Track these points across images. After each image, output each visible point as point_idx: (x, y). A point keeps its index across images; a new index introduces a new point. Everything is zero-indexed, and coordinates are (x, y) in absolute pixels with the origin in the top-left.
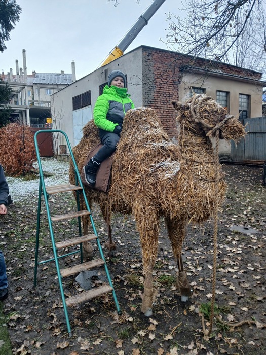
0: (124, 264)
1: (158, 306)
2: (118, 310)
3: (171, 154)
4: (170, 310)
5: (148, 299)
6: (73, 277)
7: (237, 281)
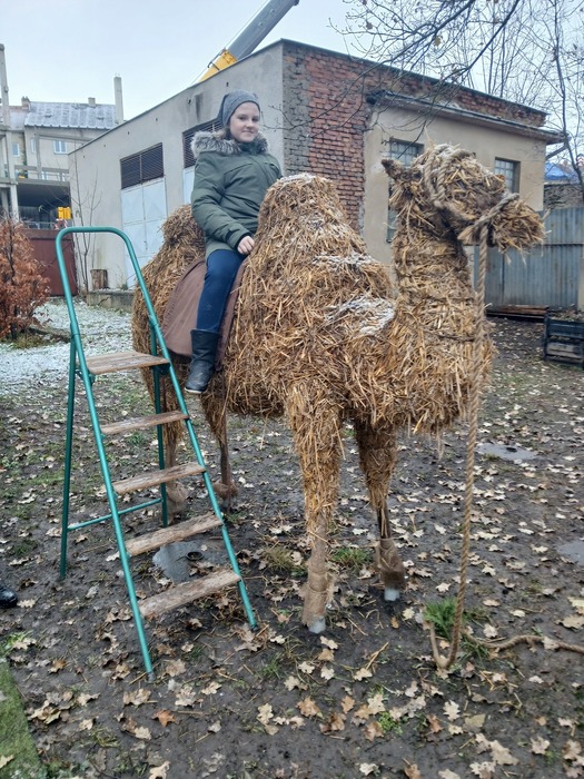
0: (256, 526)
1: (336, 611)
2: (252, 622)
3: (372, 283)
4: (361, 619)
5: (316, 596)
6: (146, 556)
7: (498, 557)
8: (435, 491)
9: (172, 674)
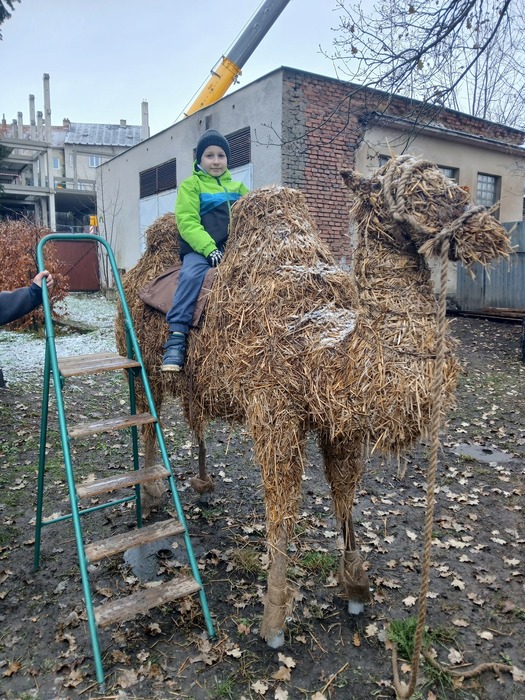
0: (229, 523)
1: (297, 623)
3: (336, 294)
4: (323, 633)
5: (275, 610)
7: (468, 569)
8: (409, 493)
9: (124, 686)
